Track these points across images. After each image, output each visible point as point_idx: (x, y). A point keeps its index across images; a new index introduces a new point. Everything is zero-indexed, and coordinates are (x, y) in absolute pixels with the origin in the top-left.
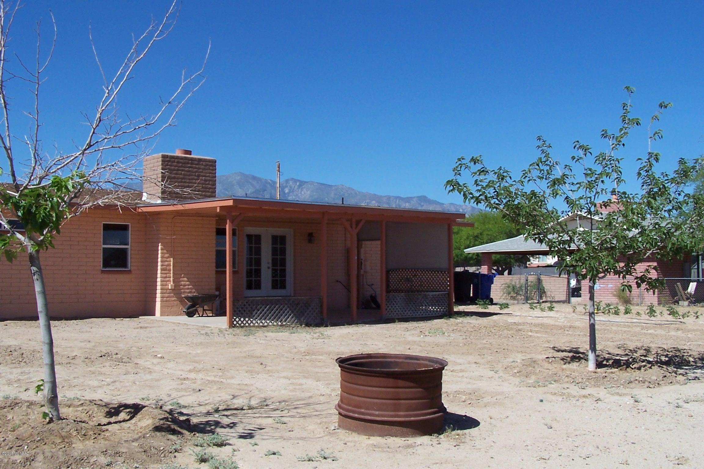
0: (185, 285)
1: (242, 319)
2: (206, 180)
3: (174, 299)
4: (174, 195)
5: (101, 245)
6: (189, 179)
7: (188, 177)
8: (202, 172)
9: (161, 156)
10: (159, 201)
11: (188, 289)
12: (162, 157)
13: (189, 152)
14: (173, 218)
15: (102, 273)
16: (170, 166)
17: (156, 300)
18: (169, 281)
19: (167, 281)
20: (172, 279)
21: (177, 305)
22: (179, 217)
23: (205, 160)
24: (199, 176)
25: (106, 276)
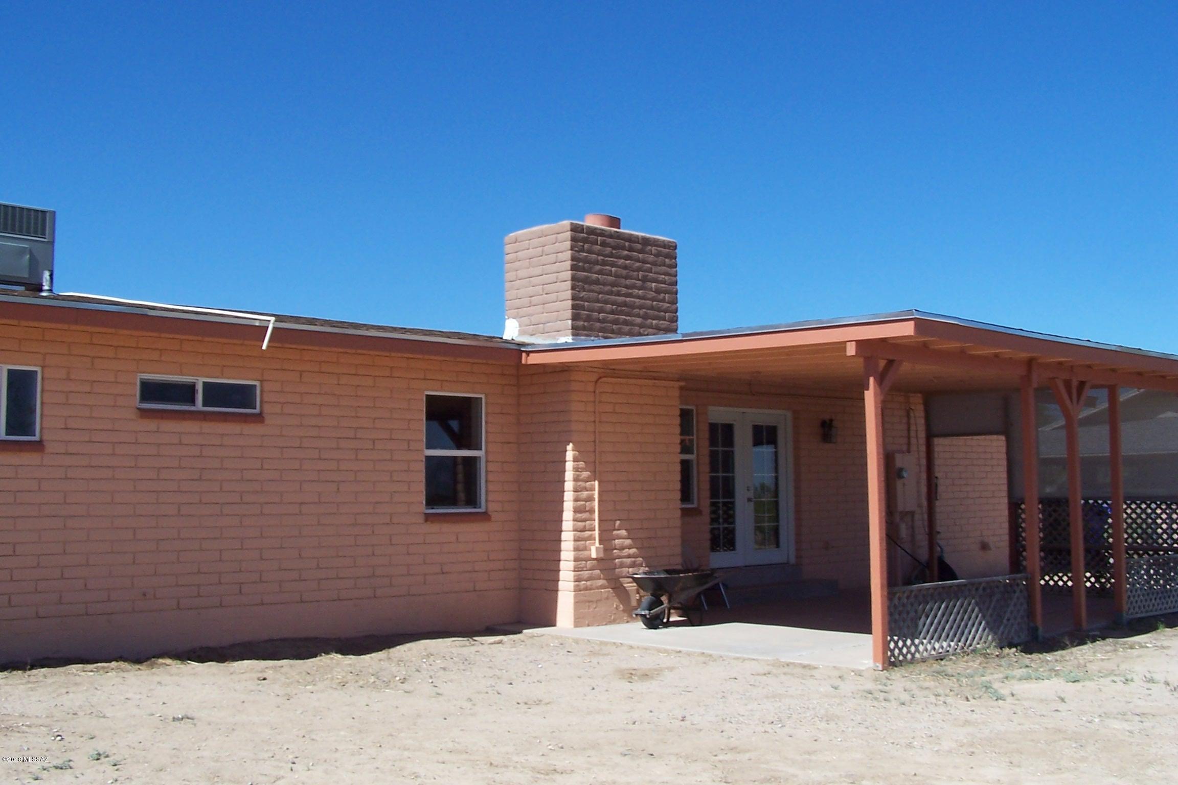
0: (622, 548)
1: (909, 642)
2: (658, 291)
3: (601, 582)
4: (598, 324)
5: (422, 451)
6: (627, 287)
7: (623, 281)
8: (650, 271)
9: (569, 228)
10: (567, 339)
11: (629, 556)
12: (571, 230)
13: (615, 222)
14: (596, 382)
15: (426, 520)
16: (589, 252)
17: (557, 586)
18: (591, 538)
19: (586, 539)
20: (596, 533)
21: (607, 598)
22: (609, 380)
23: (655, 243)
24: (645, 280)
25: (434, 527)
